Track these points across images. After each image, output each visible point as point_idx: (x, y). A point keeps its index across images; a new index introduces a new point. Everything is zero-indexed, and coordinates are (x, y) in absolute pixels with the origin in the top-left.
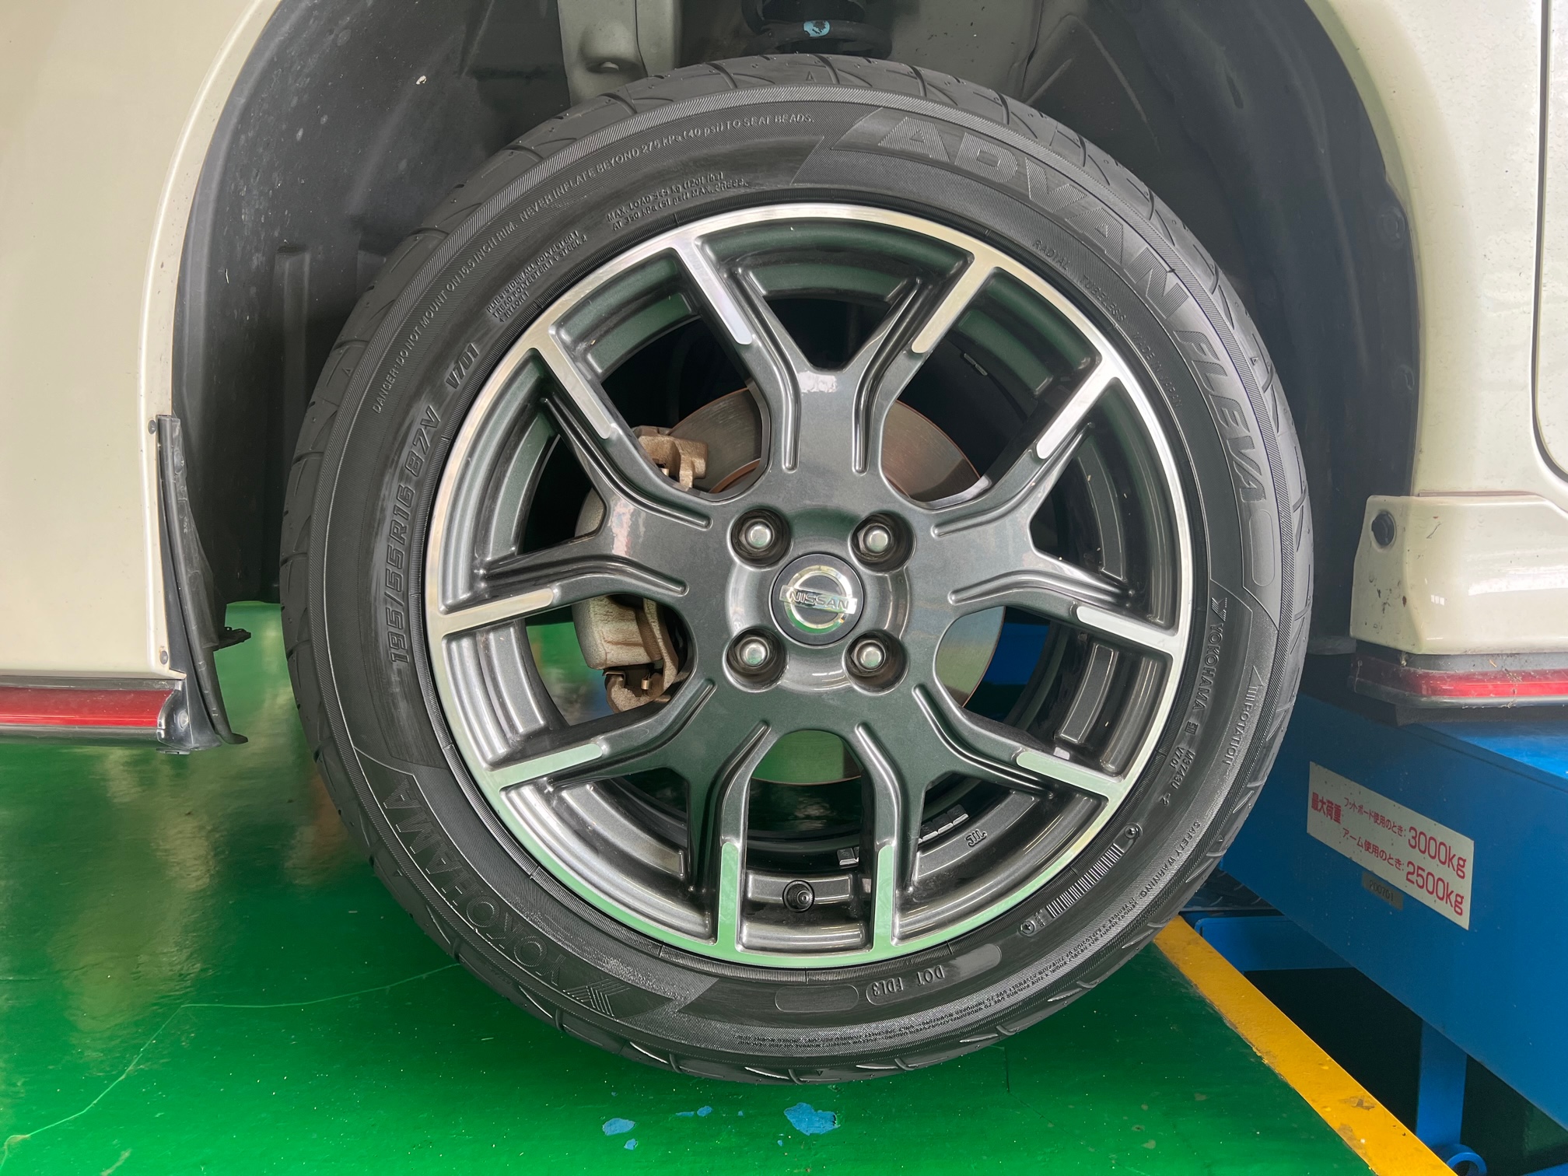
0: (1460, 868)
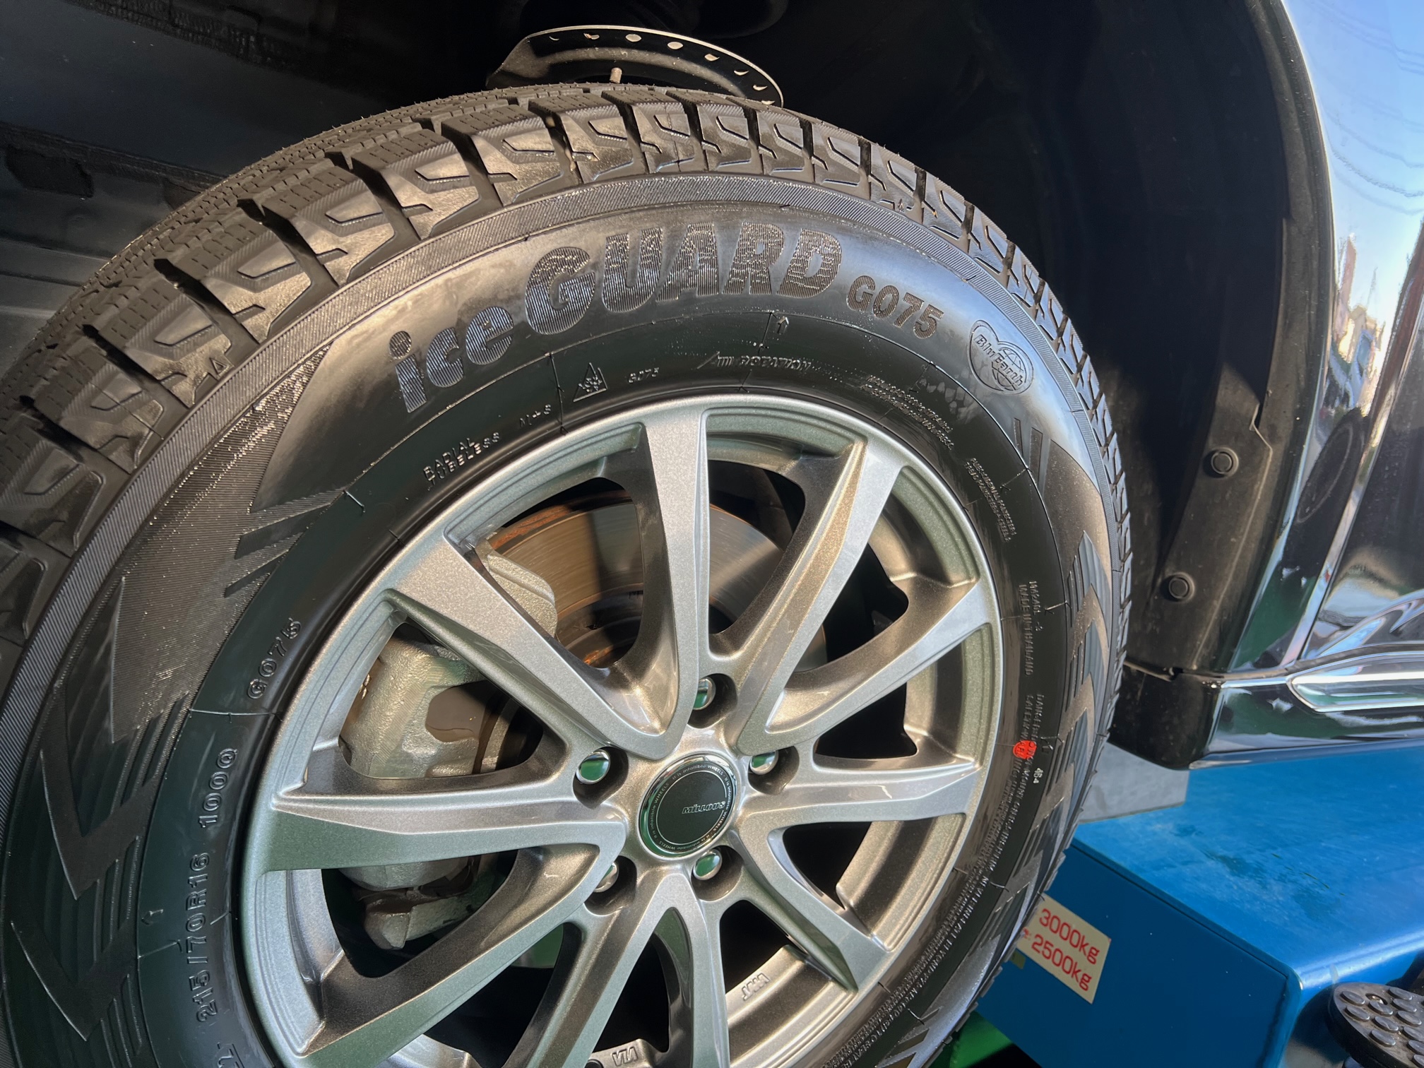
0: (1092, 955)
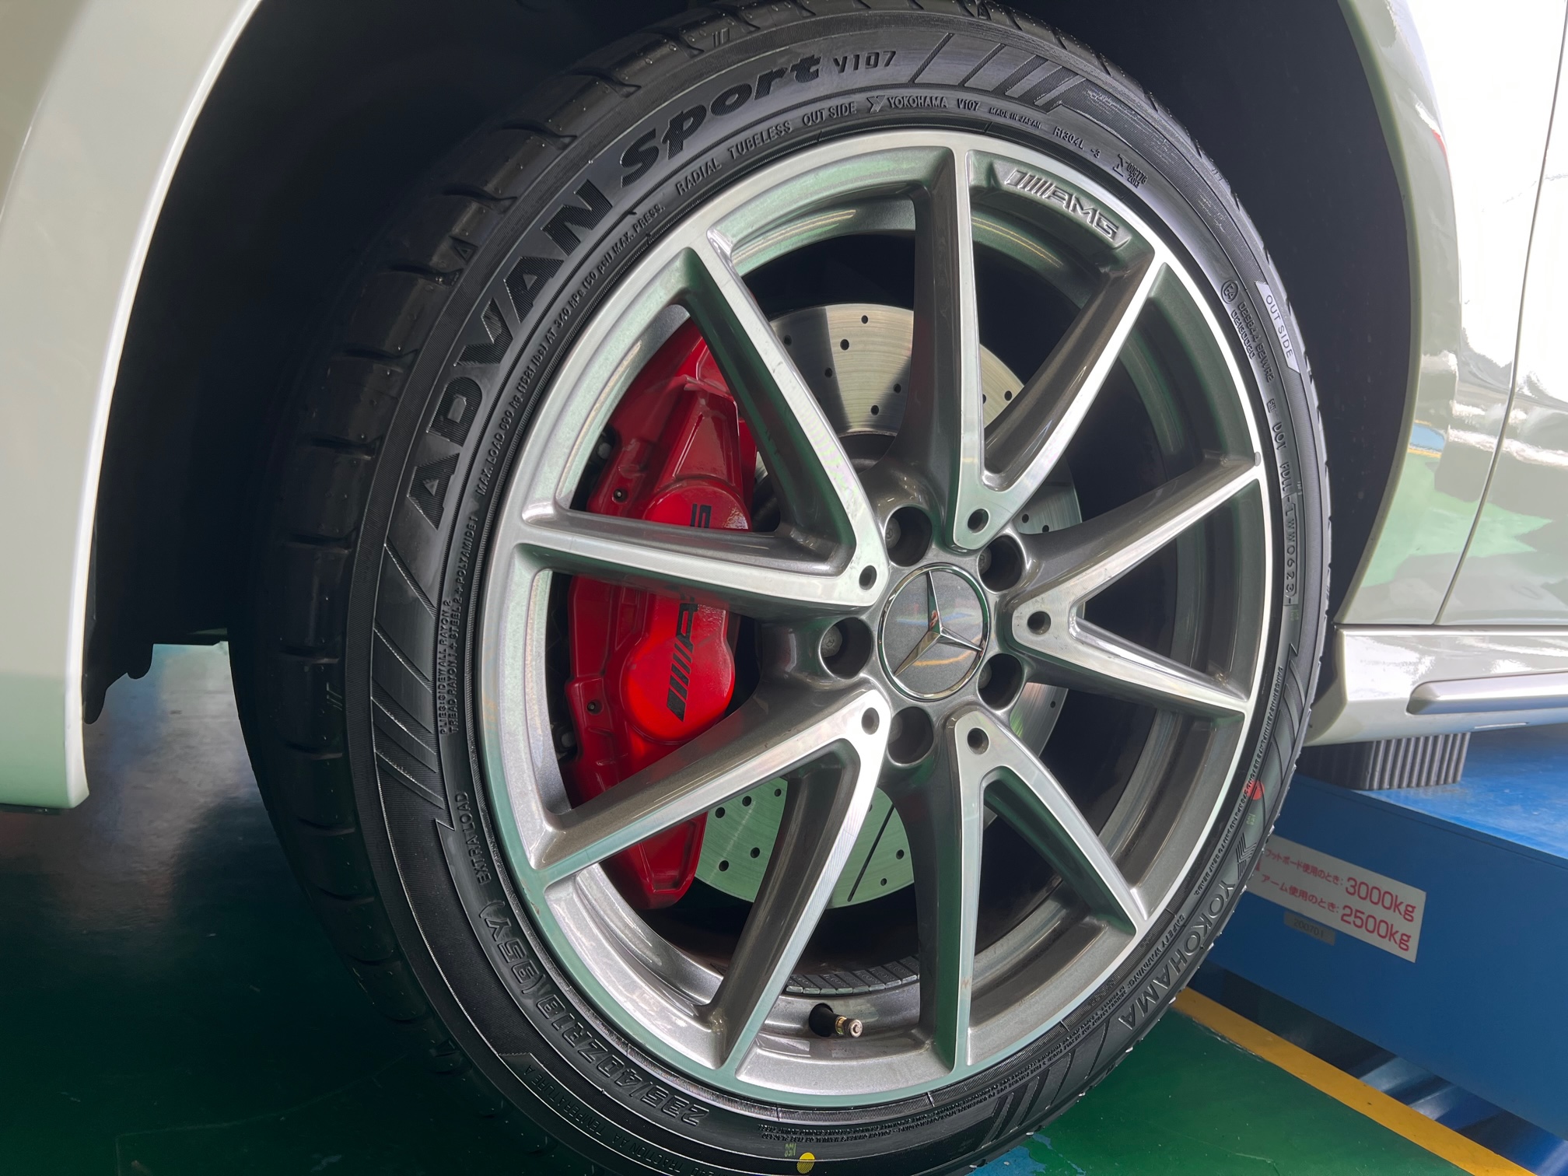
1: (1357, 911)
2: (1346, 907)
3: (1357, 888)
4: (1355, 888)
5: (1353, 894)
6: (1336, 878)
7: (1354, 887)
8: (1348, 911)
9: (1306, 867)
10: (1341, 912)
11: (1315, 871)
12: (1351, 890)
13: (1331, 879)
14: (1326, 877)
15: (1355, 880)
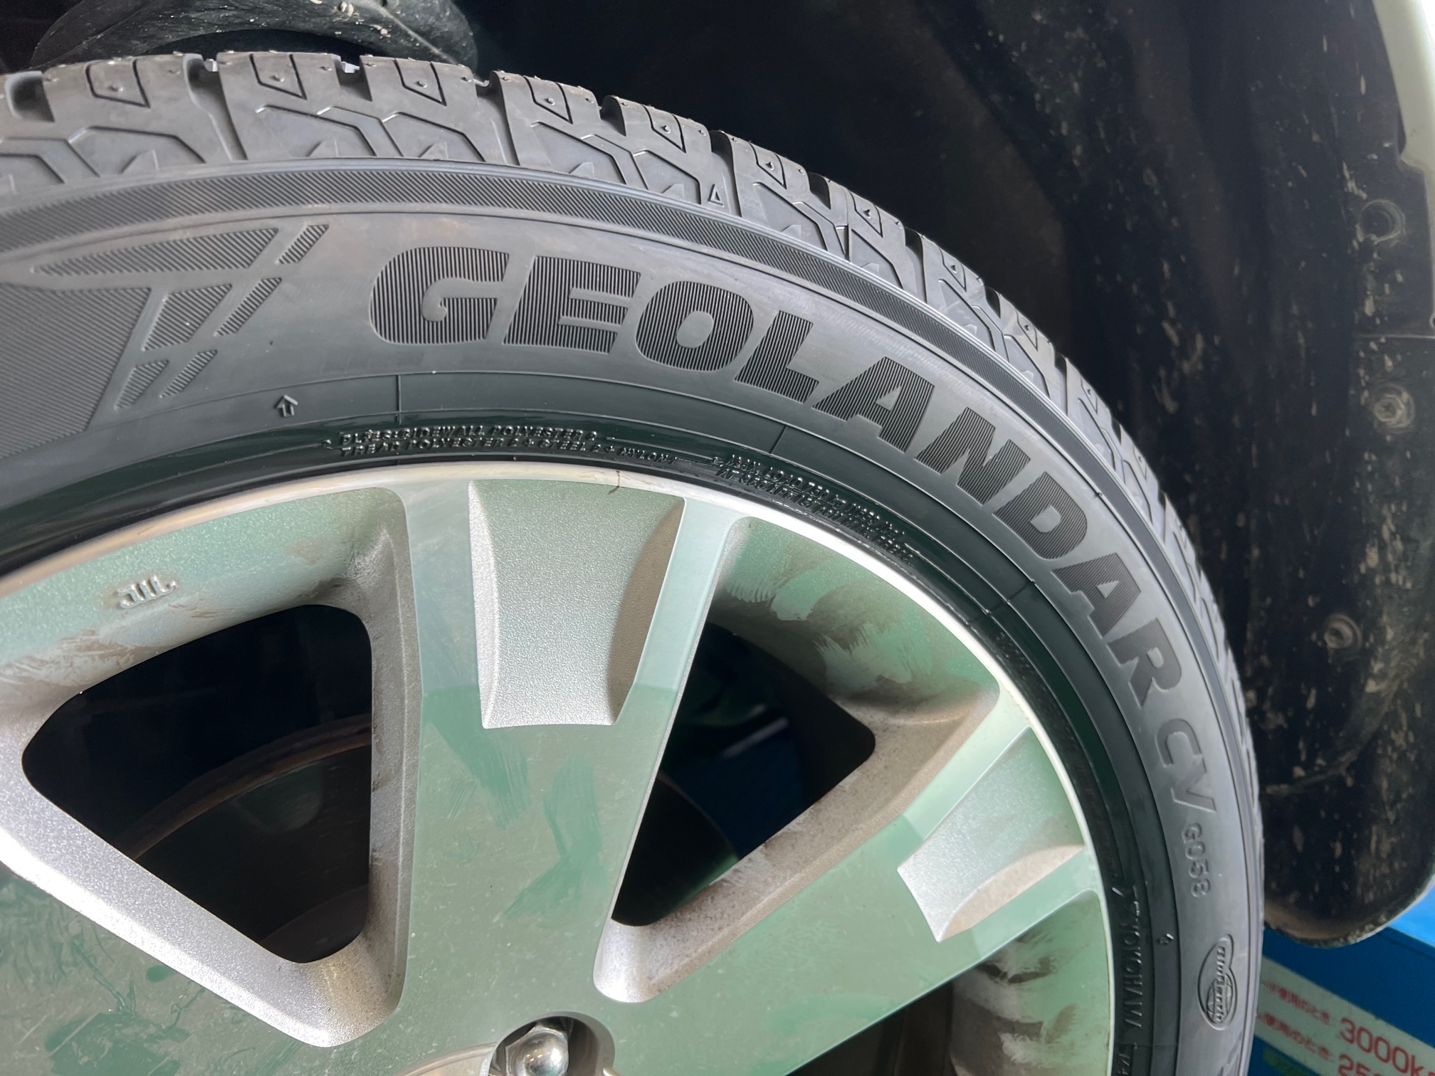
1: (1360, 1066)
2: (1343, 1056)
3: (1356, 1033)
4: (1354, 1035)
5: (1351, 1041)
6: (1326, 1016)
7: (1352, 1031)
8: (1346, 1063)
9: (1283, 993)
10: (1338, 1063)
11: (1295, 999)
12: (1348, 1035)
13: (1318, 1015)
14: (1313, 1011)
15: (1351, 1022)
